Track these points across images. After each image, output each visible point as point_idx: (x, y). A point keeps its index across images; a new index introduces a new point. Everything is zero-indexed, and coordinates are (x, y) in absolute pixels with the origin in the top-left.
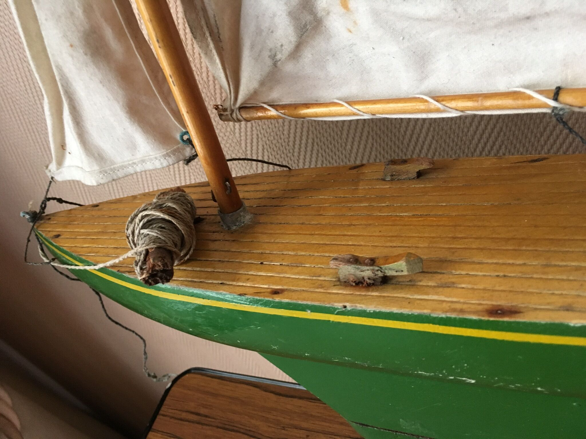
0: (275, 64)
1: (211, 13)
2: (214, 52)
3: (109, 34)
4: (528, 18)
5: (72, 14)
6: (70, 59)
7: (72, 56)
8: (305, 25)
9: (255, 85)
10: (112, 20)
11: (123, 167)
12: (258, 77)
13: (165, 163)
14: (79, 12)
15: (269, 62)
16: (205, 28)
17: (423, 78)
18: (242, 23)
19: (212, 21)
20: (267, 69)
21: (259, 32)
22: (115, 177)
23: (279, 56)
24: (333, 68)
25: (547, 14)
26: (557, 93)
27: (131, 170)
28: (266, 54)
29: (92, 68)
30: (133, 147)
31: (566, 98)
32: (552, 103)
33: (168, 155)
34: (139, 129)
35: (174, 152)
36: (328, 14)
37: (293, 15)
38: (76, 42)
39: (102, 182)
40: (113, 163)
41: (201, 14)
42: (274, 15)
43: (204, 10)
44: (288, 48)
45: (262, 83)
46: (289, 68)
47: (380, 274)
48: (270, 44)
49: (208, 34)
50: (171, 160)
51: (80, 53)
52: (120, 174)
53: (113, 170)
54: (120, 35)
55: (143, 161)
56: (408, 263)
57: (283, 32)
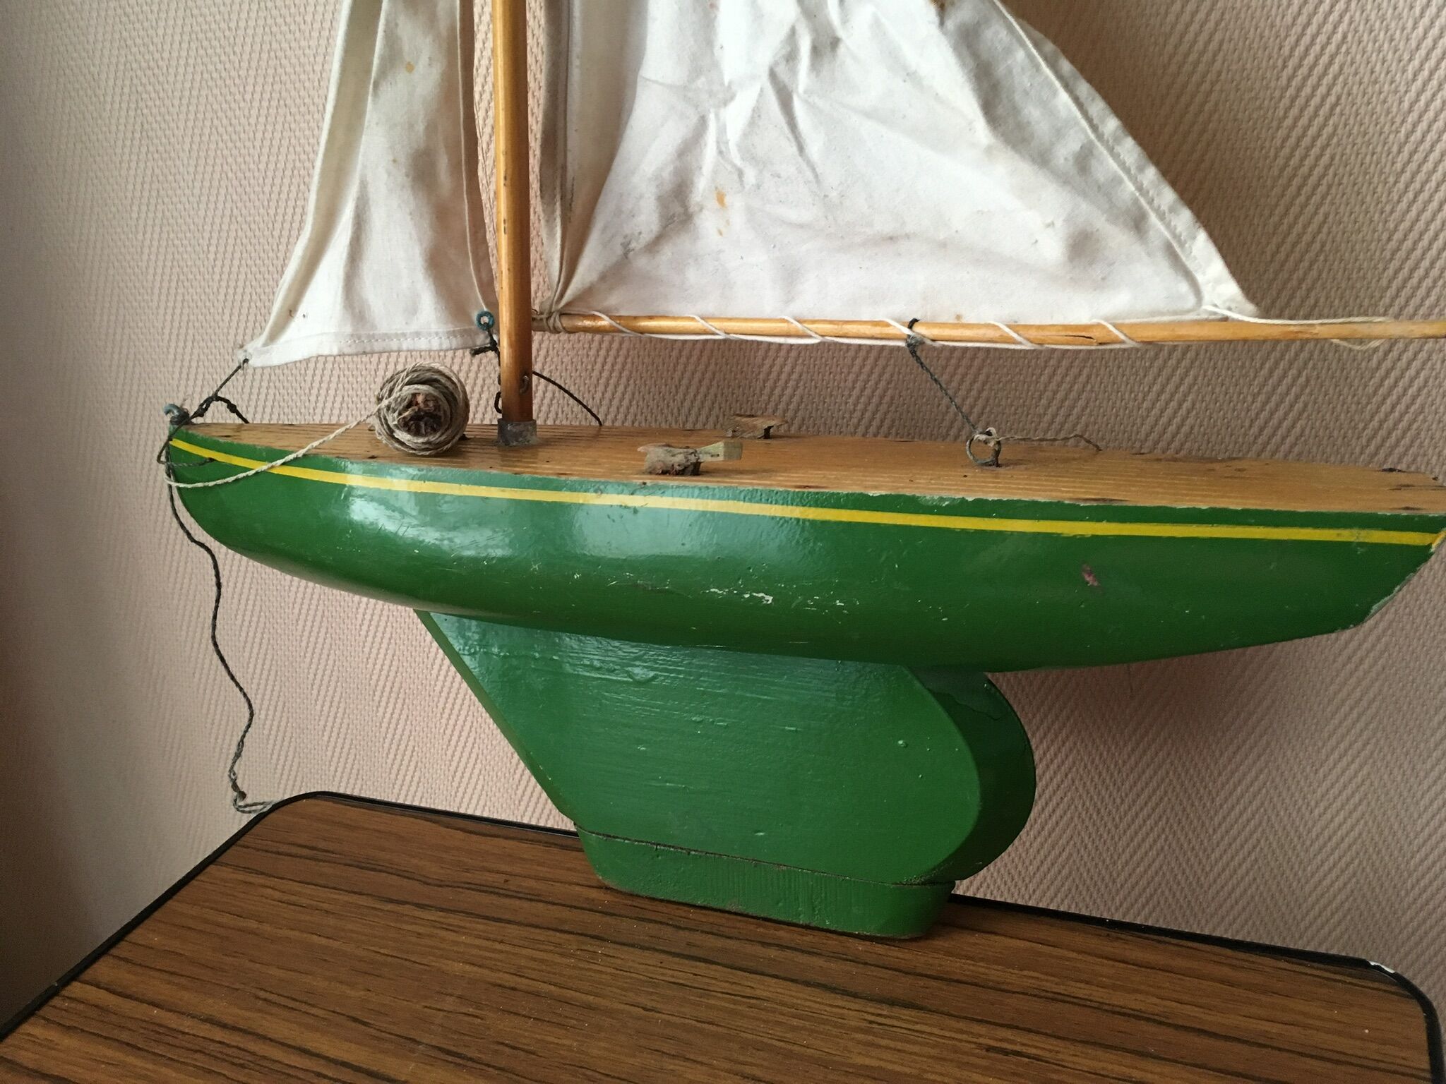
0: (626, 255)
1: (570, 174)
2: (558, 221)
3: (443, 163)
4: (891, 238)
5: (411, 126)
6: (385, 176)
7: (389, 174)
8: (673, 216)
9: (594, 277)
10: (453, 150)
11: (387, 336)
12: (600, 268)
13: (446, 345)
14: (421, 127)
15: (619, 251)
16: (558, 189)
17: (789, 300)
18: (601, 199)
19: (569, 185)
20: (614, 259)
21: (618, 212)
22: (368, 350)
23: (633, 245)
24: (692, 275)
25: (907, 236)
26: (911, 325)
27: (394, 345)
28: (619, 240)
29: (408, 195)
30: (412, 310)
31: (919, 329)
32: (907, 331)
33: (453, 334)
34: (432, 287)
35: (464, 333)
36: (701, 210)
37: (663, 202)
38: (402, 159)
39: (347, 350)
40: (374, 327)
41: (559, 171)
42: (641, 197)
43: (564, 168)
44: (646, 237)
45: (603, 277)
46: (641, 262)
47: (693, 459)
48: (627, 231)
49: (558, 197)
50: (455, 342)
51: (401, 176)
52: (378, 346)
53: (371, 338)
54: (455, 168)
55: (418, 334)
56: (726, 445)
57: (646, 220)
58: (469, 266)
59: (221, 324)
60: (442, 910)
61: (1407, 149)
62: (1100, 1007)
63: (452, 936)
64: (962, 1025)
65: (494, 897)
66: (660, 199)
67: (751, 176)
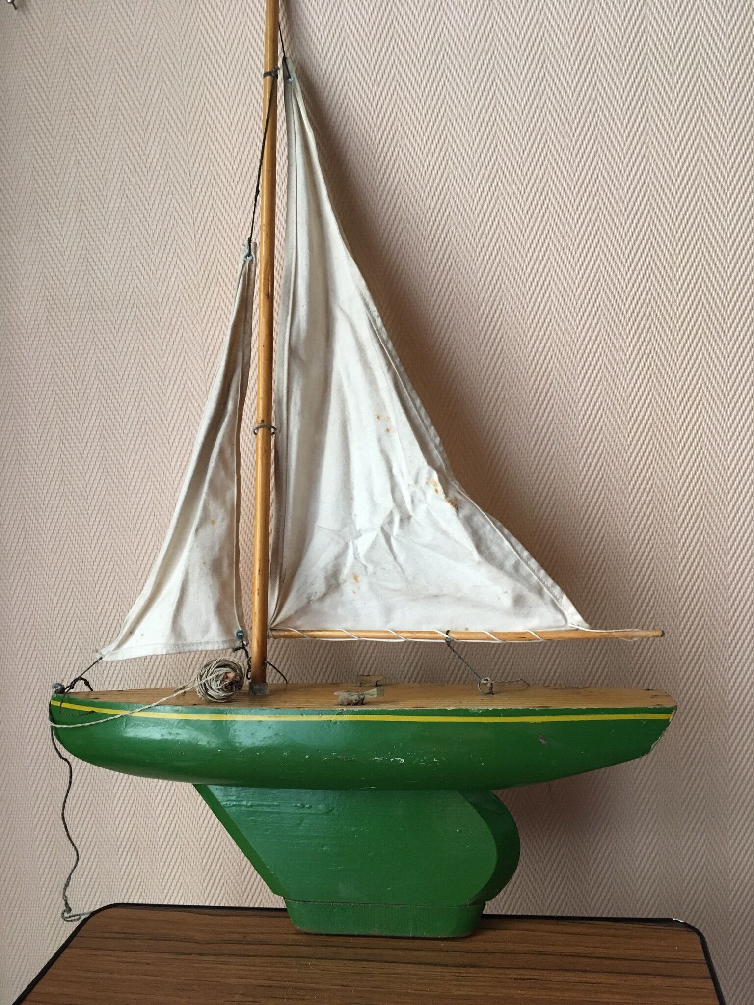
0: (309, 602)
1: (284, 568)
2: (277, 588)
3: (225, 564)
4: (436, 596)
5: (213, 548)
6: (199, 570)
7: (201, 569)
8: (331, 585)
9: (292, 612)
10: (230, 558)
11: (193, 644)
12: (296, 608)
13: (222, 647)
14: (217, 548)
15: (305, 600)
16: (278, 574)
17: (387, 622)
18: (296, 577)
19: (283, 571)
20: (302, 604)
21: (305, 583)
22: (182, 651)
23: (312, 598)
24: (340, 611)
25: (444, 595)
26: (447, 633)
27: (195, 648)
28: (305, 596)
29: (209, 578)
30: (206, 631)
31: (452, 635)
32: (446, 636)
33: (225, 642)
34: (217, 620)
35: (230, 641)
36: (345, 582)
37: (327, 579)
38: (208, 562)
39: (171, 652)
40: (185, 640)
41: (279, 566)
42: (317, 577)
43: (282, 565)
44: (319, 594)
45: (296, 613)
46: (315, 606)
47: (362, 697)
48: (309, 591)
49: (278, 577)
50: (226, 646)
51: (206, 569)
52: (186, 649)
53: (184, 645)
54: (230, 566)
55: (208, 643)
56: (377, 690)
57: (319, 586)
58: (233, 609)
59: (54, 637)
60: (214, 955)
61: (633, 554)
62: (560, 954)
63: (227, 967)
64: (500, 971)
65: (241, 945)
66: (326, 578)
67: (370, 568)
